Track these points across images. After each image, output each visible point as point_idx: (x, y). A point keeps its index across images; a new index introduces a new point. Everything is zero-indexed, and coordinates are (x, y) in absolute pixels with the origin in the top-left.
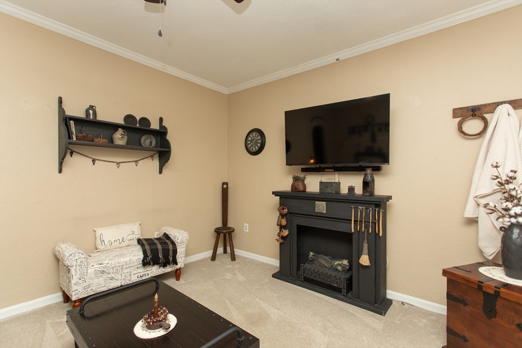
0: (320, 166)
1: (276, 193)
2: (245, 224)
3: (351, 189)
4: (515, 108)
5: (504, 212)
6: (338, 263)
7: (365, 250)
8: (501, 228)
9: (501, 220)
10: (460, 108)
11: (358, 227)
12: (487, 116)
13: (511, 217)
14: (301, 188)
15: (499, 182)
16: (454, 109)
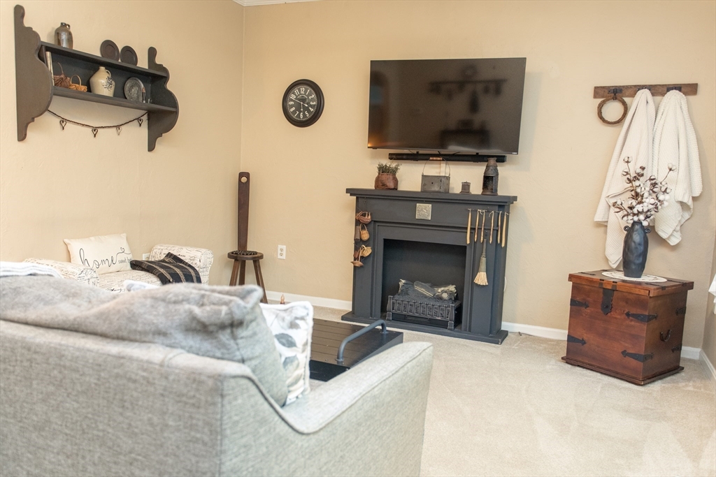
0: (417, 152)
1: (351, 192)
2: (280, 247)
3: (466, 186)
4: (653, 95)
5: (629, 210)
6: (442, 289)
7: (483, 266)
8: (625, 227)
9: (625, 218)
10: (601, 87)
11: (476, 236)
12: (627, 100)
13: (634, 215)
14: (391, 185)
15: (628, 179)
16: (596, 88)
